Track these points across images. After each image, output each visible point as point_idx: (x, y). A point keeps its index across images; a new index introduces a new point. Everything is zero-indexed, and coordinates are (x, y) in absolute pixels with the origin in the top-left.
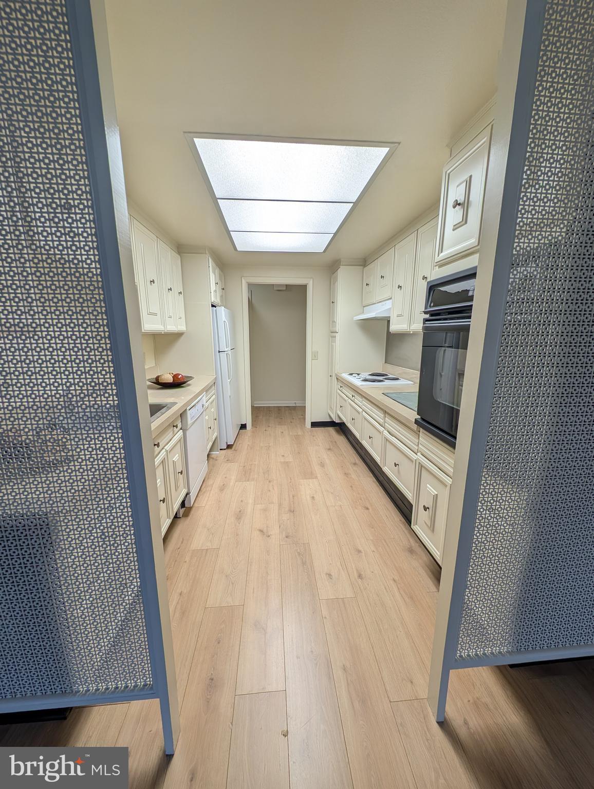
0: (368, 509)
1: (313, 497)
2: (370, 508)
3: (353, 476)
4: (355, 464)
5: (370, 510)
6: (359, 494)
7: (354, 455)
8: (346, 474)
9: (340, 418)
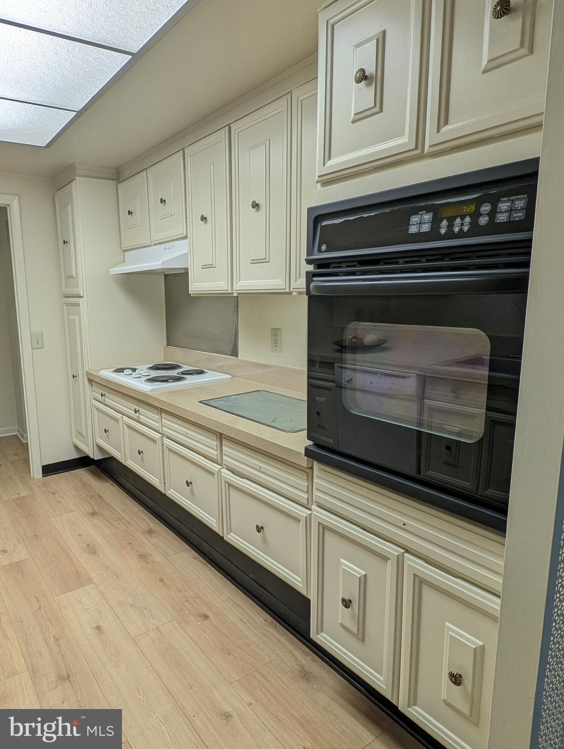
0: (206, 617)
1: (98, 628)
2: (209, 613)
3: (157, 557)
4: (150, 532)
5: (212, 617)
6: (180, 591)
7: (142, 515)
8: (143, 557)
9: (101, 449)
